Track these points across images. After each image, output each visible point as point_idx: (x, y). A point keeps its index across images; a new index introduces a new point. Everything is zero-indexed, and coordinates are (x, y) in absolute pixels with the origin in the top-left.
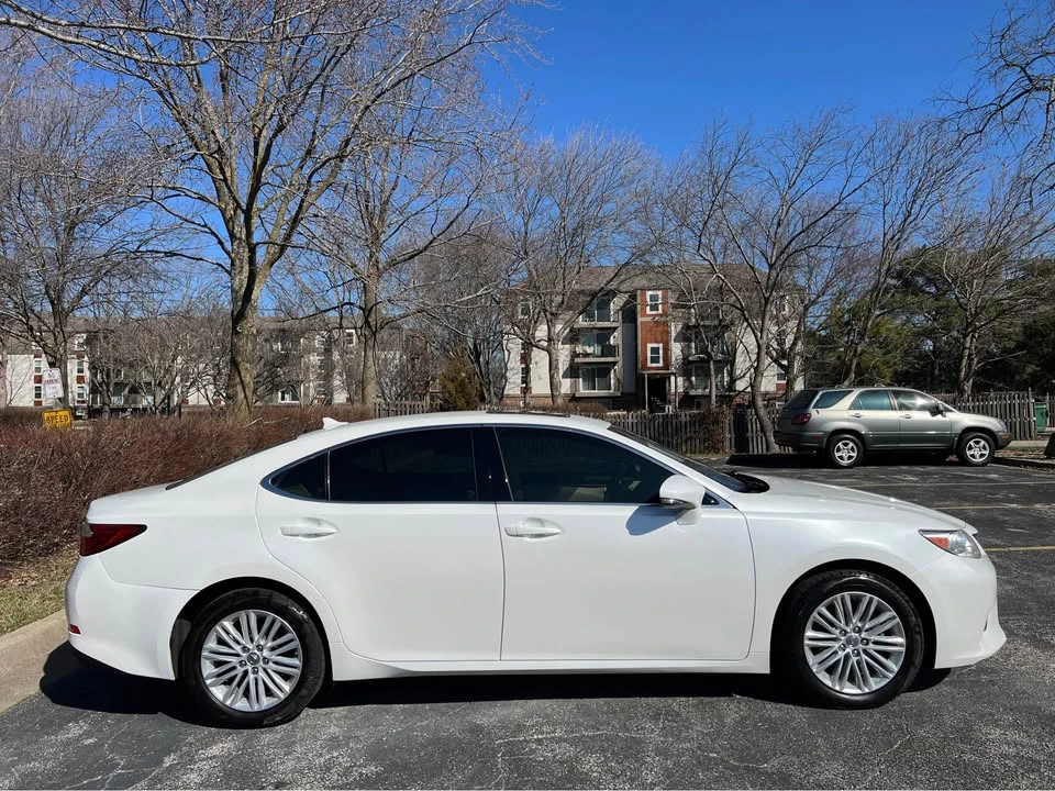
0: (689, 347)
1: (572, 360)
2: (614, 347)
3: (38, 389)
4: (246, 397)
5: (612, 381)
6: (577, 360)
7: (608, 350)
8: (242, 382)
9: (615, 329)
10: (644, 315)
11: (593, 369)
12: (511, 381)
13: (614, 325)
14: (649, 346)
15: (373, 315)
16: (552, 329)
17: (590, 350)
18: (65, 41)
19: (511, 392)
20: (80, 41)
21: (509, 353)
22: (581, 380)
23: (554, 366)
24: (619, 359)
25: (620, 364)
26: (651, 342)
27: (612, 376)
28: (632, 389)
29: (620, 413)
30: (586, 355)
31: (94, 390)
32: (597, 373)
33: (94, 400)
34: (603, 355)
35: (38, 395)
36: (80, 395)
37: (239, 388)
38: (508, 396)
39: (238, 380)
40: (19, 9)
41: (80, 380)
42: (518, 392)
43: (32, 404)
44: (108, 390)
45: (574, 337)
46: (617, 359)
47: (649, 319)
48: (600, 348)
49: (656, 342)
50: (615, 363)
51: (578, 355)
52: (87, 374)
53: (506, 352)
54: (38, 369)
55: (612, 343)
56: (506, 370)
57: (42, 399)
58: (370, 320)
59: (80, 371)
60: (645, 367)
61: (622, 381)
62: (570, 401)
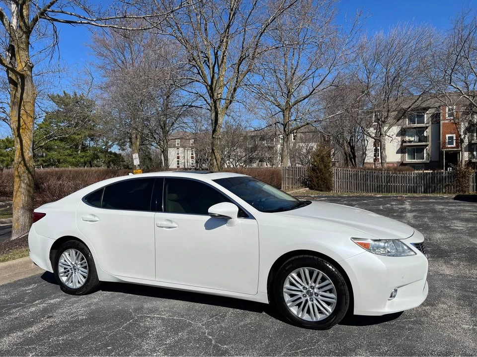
0: (473, 136)
1: (402, 145)
2: (426, 137)
3: (178, 161)
4: (217, 164)
5: (425, 155)
6: (404, 144)
7: (422, 139)
8: (216, 158)
9: (427, 128)
10: (445, 119)
11: (414, 149)
12: (368, 155)
13: (427, 125)
14: (447, 136)
15: (287, 127)
16: (382, 129)
17: (412, 139)
18: (101, 27)
19: (368, 161)
20: (107, 26)
21: (368, 142)
22: (407, 154)
23: (382, 148)
24: (429, 143)
25: (430, 146)
26: (448, 134)
27: (425, 152)
28: (437, 159)
29: (428, 172)
30: (410, 142)
31: (197, 162)
32: (416, 151)
33: (197, 165)
34: (420, 141)
35: (178, 164)
36: (192, 164)
37: (215, 160)
38: (367, 163)
39: (214, 157)
40: (80, 17)
41: (192, 158)
42: (372, 161)
43: (176, 167)
44: (201, 162)
45: (403, 133)
46: (428, 143)
47: (447, 121)
48: (418, 138)
49: (451, 133)
50: (427, 145)
51: (405, 142)
52: (194, 155)
53: (366, 141)
54: (178, 154)
55: (425, 135)
56: (366, 150)
57: (180, 165)
58: (286, 129)
59: (192, 154)
60: (444, 147)
61: (430, 154)
62: (400, 165)
